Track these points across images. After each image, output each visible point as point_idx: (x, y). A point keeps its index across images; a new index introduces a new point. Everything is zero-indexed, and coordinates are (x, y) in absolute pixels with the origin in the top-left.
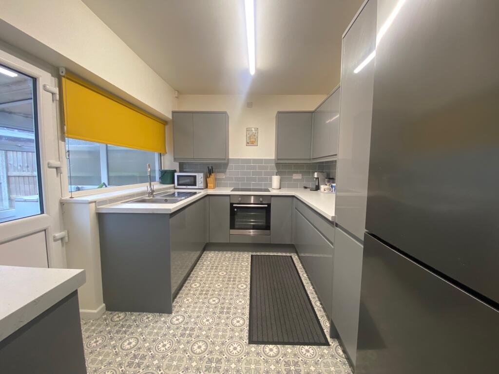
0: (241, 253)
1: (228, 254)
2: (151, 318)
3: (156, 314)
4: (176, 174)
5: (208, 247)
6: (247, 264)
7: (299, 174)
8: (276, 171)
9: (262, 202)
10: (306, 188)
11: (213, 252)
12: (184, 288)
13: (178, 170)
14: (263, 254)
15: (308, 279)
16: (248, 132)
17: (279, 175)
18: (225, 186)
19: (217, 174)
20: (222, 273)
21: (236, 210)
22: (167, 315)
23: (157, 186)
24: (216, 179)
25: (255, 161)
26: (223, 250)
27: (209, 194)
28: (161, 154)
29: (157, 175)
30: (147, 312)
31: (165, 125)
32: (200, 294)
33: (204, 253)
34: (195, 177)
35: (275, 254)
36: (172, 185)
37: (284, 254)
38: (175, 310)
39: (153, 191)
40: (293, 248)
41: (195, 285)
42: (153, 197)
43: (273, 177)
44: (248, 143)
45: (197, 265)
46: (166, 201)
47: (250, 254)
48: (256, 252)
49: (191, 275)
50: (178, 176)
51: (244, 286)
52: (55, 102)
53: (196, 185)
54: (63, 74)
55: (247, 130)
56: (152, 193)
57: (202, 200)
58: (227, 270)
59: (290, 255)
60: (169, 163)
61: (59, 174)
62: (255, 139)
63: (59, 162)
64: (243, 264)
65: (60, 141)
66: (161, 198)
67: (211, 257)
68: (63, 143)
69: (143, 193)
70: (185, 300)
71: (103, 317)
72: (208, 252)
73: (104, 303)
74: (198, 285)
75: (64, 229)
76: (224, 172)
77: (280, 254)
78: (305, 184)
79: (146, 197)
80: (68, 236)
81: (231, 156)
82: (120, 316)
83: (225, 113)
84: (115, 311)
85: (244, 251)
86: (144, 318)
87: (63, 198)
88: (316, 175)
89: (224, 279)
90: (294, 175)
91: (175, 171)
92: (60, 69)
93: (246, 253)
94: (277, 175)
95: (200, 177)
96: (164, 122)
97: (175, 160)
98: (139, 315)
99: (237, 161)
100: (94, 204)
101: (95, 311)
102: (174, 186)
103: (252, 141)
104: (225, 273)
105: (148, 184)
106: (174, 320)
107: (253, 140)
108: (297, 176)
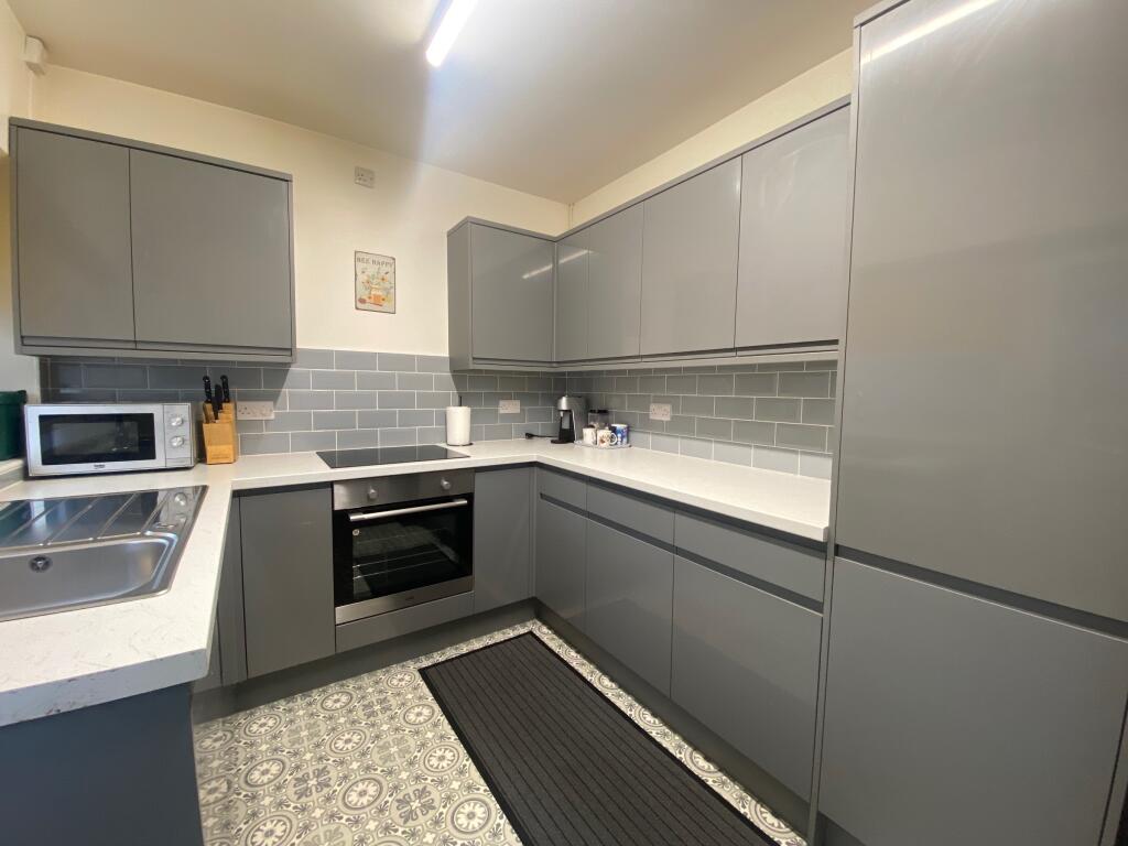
1: (334, 698)
7: (513, 401)
8: (453, 392)
10: (530, 436)
13: (34, 389)
16: (360, 266)
17: (467, 405)
18: (280, 446)
19: (245, 405)
21: (355, 532)
24: (241, 425)
25: (389, 360)
32: (302, 794)
34: (148, 420)
35: (486, 641)
36: (13, 464)
37: (511, 634)
41: (265, 772)
44: (363, 301)
47: (413, 667)
48: (427, 653)
50: (47, 421)
55: (357, 260)
62: (387, 291)
64: (412, 717)
67: (266, 734)
74: (275, 769)
76: (273, 397)
77: (499, 637)
78: (531, 425)
81: (300, 344)
83: (285, 179)
88: (564, 404)
90: (502, 403)
93: (394, 668)
94: (460, 404)
95: (172, 420)
99: (323, 357)
102: (26, 469)
103: (375, 297)
107: (380, 293)
108: (510, 407)
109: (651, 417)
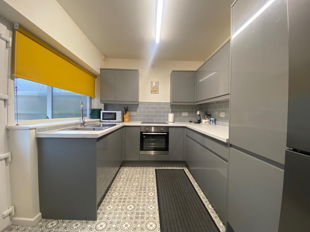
0: (148, 168)
1: (139, 169)
2: (79, 225)
3: (83, 221)
4: (102, 112)
5: (124, 164)
6: (153, 176)
7: (186, 113)
8: (171, 110)
9: (162, 131)
10: (191, 122)
11: (127, 167)
12: (106, 197)
13: (103, 109)
14: (163, 168)
15: (198, 187)
17: (173, 113)
18: (136, 120)
19: (131, 112)
20: (136, 184)
21: (144, 137)
22: (92, 222)
23: (87, 119)
24: (130, 116)
25: (157, 104)
26: (135, 166)
27: (125, 125)
28: (91, 97)
29: (88, 112)
30: (75, 220)
31: (95, 78)
32: (119, 202)
33: (121, 168)
34: (115, 114)
35: (172, 168)
36: (99, 119)
37: (178, 168)
38: (99, 217)
39: (84, 123)
40: (185, 163)
41: (115, 194)
42: (84, 126)
43: (169, 114)
44: (152, 92)
45: (116, 178)
46: (94, 129)
47: (154, 168)
48: (159, 167)
49: (112, 186)
50: (103, 113)
51: (153, 194)
52: (8, 48)
53: (116, 120)
54: (17, 28)
55: (151, 83)
56: (83, 124)
57: (121, 130)
58: (138, 181)
59: (182, 169)
60: (97, 104)
61: (7, 105)
63: (7, 96)
64: (150, 176)
65: (10, 80)
66: (90, 127)
67: (126, 171)
68: (13, 81)
69: (77, 124)
70: (107, 208)
71: (40, 224)
72: (124, 168)
73: (40, 212)
74: (117, 194)
75: (9, 151)
76: (136, 111)
77: (175, 168)
78: (190, 119)
79: (79, 127)
80: (11, 157)
81: (141, 100)
82: (53, 224)
83: (137, 70)
84: (50, 219)
85: (149, 166)
86: (74, 225)
87: (8, 125)
88: (198, 113)
89: (137, 189)
90: (183, 113)
91: (101, 110)
92: (15, 24)
93: (151, 167)
94: (171, 113)
95: (119, 114)
96: (95, 76)
97: (101, 101)
98: (69, 222)
99: (144, 103)
100: (34, 130)
101: (33, 220)
102: (100, 120)
104: (137, 184)
105: (81, 118)
106: (99, 226)
107: (156, 90)
108: (185, 114)
109: (221, 116)
